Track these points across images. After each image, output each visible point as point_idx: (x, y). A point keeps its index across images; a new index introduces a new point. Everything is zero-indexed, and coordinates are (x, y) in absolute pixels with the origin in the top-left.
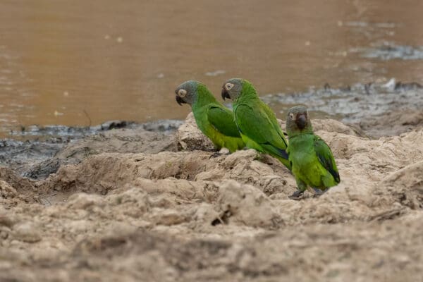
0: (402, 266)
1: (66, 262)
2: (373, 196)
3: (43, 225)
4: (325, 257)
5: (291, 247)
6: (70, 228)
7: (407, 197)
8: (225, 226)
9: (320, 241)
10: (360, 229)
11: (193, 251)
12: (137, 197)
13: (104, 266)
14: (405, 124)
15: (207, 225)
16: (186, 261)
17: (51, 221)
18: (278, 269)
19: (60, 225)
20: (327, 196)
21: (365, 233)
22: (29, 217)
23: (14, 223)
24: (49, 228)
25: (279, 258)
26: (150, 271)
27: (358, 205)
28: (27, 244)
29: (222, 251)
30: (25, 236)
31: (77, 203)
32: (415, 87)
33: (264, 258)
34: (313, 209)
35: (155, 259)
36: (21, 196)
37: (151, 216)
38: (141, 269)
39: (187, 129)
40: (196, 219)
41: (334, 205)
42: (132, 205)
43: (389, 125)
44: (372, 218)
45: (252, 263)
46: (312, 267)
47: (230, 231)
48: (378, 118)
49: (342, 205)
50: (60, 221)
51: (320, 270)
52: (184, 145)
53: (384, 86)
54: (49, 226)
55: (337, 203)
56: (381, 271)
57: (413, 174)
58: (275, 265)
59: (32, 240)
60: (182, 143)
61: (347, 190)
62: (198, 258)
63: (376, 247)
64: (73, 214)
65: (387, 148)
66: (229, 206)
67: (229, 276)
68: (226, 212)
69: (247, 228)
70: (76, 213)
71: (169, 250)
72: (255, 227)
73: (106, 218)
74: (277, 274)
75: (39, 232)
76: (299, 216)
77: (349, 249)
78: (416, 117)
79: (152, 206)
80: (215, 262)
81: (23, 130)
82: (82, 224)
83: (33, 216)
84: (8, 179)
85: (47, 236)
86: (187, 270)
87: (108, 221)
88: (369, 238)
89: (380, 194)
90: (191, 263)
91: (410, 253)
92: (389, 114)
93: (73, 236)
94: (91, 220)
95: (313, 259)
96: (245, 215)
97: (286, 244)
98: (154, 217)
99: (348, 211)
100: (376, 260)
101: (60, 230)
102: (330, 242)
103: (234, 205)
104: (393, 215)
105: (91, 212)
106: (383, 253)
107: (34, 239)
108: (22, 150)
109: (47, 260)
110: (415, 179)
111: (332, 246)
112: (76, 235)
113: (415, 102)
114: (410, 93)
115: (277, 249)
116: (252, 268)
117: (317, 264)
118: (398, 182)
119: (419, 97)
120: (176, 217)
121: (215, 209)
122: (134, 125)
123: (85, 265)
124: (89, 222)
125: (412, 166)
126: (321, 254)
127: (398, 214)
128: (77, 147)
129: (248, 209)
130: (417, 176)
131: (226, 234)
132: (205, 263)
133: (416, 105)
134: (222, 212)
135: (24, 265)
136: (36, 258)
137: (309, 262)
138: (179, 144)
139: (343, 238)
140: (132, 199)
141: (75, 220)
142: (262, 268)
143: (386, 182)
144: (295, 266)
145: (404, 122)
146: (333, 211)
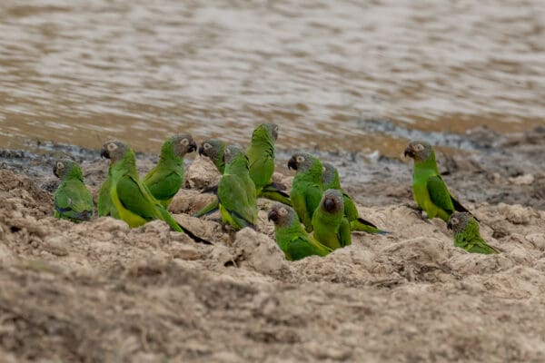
0: (410, 336)
1: (105, 283)
2: (375, 264)
3: (71, 241)
4: (340, 317)
5: (309, 301)
6: (96, 248)
7: (405, 269)
8: (237, 269)
9: (335, 300)
10: (372, 295)
11: (222, 291)
12: (160, 229)
13: (139, 292)
14: (390, 196)
15: (220, 266)
16: (215, 300)
17: (78, 238)
18: (297, 321)
19: (87, 243)
20: (333, 256)
21: (376, 299)
22: (59, 231)
23: (45, 235)
24: (77, 245)
25: (299, 311)
26: (181, 303)
27: (359, 269)
28: (55, 256)
29: (248, 296)
30: (54, 248)
31: (104, 225)
32: (397, 161)
33: (287, 308)
34: (319, 266)
35: (186, 294)
36: (41, 207)
37: (170, 249)
38: (173, 301)
39: (197, 170)
40: (211, 258)
41: (338, 265)
42: (154, 236)
43: (374, 194)
44: (372, 284)
45: (276, 312)
46: (328, 324)
47: (240, 274)
48: (365, 186)
49: (345, 267)
50: (87, 240)
51: (334, 327)
52: (192, 183)
53: (367, 156)
54: (77, 242)
55: (341, 264)
56: (390, 338)
57: (411, 248)
58: (296, 317)
59: (61, 254)
60: (190, 181)
61: (352, 254)
62: (226, 299)
63: (387, 314)
64: (99, 235)
65: (378, 217)
66: (243, 251)
67: (252, 319)
68: (240, 256)
69: (257, 274)
70: (102, 234)
71: (200, 287)
72: (264, 274)
73: (129, 243)
74: (296, 325)
75: (68, 247)
76: (305, 270)
77: (364, 312)
78: (400, 191)
79: (172, 239)
80: (241, 305)
81: (39, 143)
82: (107, 246)
83: (62, 231)
84: (29, 189)
85: (74, 251)
86: (215, 308)
87: (131, 247)
88: (381, 305)
89: (381, 262)
90: (219, 302)
91: (418, 325)
92: (374, 184)
93: (97, 256)
94: (114, 243)
95: (330, 316)
96: (257, 262)
97: (305, 298)
98: (173, 250)
99: (351, 273)
100: (386, 326)
101: (86, 248)
102: (345, 303)
103: (247, 250)
104: (391, 284)
105: (116, 236)
106: (393, 321)
107: (62, 253)
108: (38, 162)
109: (89, 278)
110: (412, 252)
111: (348, 307)
112: (100, 255)
113: (398, 176)
114: (393, 167)
115: (297, 302)
116: (275, 317)
117: (332, 322)
118: (397, 253)
119: (401, 172)
120: (193, 253)
121: (229, 251)
122: (141, 156)
123: (122, 289)
124: (113, 245)
125: (412, 240)
126: (337, 313)
127: (396, 283)
128: (91, 169)
129: (260, 256)
130: (415, 250)
131: (237, 276)
132: (232, 304)
133: (398, 179)
134: (235, 256)
135: (67, 279)
136: (78, 274)
137: (325, 318)
138: (187, 182)
139: (357, 301)
140: (155, 230)
141: (101, 241)
142: (283, 318)
143: (385, 251)
144: (312, 320)
145: (389, 193)
146: (337, 271)
